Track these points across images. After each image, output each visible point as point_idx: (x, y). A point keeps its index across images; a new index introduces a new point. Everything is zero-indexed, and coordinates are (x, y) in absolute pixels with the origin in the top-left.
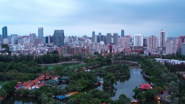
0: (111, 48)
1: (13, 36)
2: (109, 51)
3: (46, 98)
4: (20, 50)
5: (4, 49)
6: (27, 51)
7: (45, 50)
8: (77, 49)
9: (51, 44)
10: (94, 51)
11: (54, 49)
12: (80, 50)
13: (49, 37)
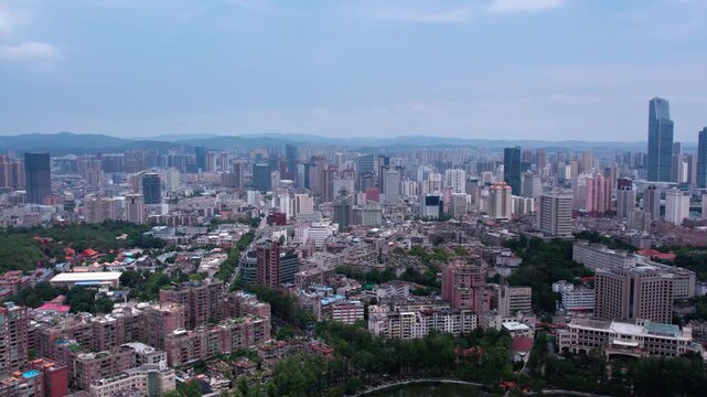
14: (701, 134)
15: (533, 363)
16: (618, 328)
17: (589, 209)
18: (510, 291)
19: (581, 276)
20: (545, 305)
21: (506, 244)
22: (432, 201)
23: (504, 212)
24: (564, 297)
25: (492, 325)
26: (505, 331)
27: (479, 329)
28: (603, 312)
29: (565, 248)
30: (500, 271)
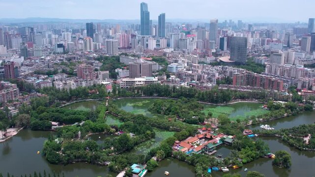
1: (173, 36)
2: (314, 88)
3: (200, 172)
4: (181, 70)
5: (161, 68)
6: (190, 75)
7: (214, 76)
8: (262, 79)
9: (225, 59)
10: (290, 83)
11: (228, 74)
12: (265, 81)
13: (225, 38)
14: (159, 17)
15: (114, 91)
16: (136, 79)
17: (121, 46)
18: (102, 73)
19: (124, 66)
20: (114, 76)
21: (95, 59)
22: (60, 46)
23: (90, 49)
24: (119, 74)
25: (98, 83)
26: (102, 84)
27: (94, 85)
28: (132, 76)
29: (118, 59)
30: (97, 68)
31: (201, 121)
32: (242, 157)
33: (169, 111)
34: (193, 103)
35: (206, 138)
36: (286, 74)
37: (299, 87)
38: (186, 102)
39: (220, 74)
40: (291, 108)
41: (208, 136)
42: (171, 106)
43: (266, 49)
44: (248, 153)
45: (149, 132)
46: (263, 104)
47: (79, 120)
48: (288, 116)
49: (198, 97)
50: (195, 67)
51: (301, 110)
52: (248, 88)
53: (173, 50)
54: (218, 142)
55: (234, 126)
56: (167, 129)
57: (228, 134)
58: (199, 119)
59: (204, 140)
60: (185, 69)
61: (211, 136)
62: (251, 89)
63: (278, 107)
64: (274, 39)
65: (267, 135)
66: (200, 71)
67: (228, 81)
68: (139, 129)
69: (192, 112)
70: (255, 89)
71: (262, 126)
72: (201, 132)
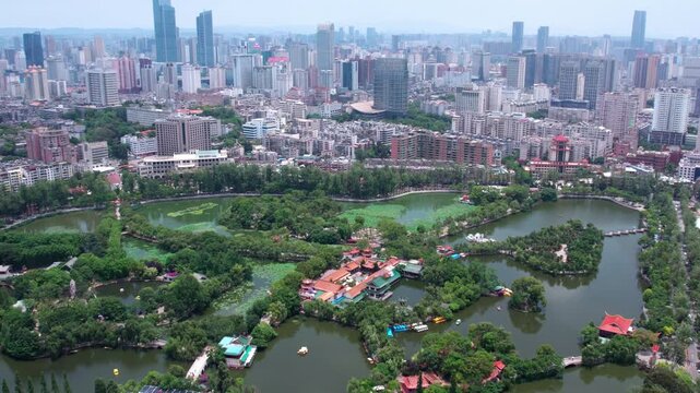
0: (561, 147)
1: (239, 60)
2: (553, 156)
3: (374, 336)
4: (274, 133)
5: (227, 130)
6: (297, 142)
7: (349, 141)
8: (449, 143)
9: (364, 106)
10: (504, 148)
11: (378, 137)
12: (457, 147)
13: (354, 63)
14: (198, 18)
16: (176, 157)
17: (118, 87)
18: (92, 146)
20: (120, 153)
23: (42, 95)
24: (133, 147)
25: (86, 170)
26: (97, 173)
27: (78, 176)
28: (165, 150)
29: (122, 114)
30: (73, 135)
31: (344, 236)
32: (448, 300)
33: (269, 221)
34: (319, 200)
35: (364, 270)
36: (493, 132)
37: (523, 156)
38: (302, 200)
39: (360, 137)
40: (519, 197)
41: (369, 265)
42: (272, 209)
43: (437, 86)
44: (459, 291)
45: (238, 267)
46: (460, 193)
47: (63, 257)
48: (513, 214)
49: (324, 188)
50: (304, 124)
51: (536, 201)
52: (424, 164)
53: (241, 91)
54: (392, 274)
55: (416, 241)
56: (273, 258)
57: (407, 258)
58: (340, 232)
59: (359, 273)
60: (283, 131)
61: (375, 265)
62: (432, 165)
63: (492, 198)
64: (451, 65)
65: (485, 253)
66: (316, 133)
67: (381, 151)
68: (214, 261)
69: (320, 220)
70: (438, 164)
71: (470, 237)
72: (350, 257)
